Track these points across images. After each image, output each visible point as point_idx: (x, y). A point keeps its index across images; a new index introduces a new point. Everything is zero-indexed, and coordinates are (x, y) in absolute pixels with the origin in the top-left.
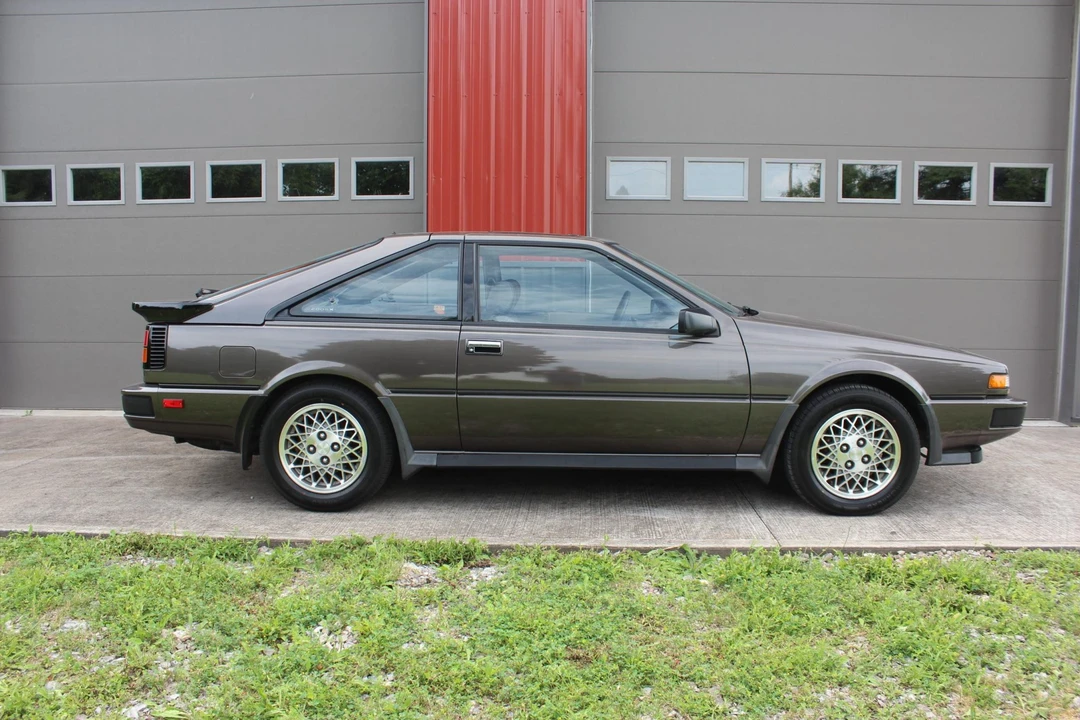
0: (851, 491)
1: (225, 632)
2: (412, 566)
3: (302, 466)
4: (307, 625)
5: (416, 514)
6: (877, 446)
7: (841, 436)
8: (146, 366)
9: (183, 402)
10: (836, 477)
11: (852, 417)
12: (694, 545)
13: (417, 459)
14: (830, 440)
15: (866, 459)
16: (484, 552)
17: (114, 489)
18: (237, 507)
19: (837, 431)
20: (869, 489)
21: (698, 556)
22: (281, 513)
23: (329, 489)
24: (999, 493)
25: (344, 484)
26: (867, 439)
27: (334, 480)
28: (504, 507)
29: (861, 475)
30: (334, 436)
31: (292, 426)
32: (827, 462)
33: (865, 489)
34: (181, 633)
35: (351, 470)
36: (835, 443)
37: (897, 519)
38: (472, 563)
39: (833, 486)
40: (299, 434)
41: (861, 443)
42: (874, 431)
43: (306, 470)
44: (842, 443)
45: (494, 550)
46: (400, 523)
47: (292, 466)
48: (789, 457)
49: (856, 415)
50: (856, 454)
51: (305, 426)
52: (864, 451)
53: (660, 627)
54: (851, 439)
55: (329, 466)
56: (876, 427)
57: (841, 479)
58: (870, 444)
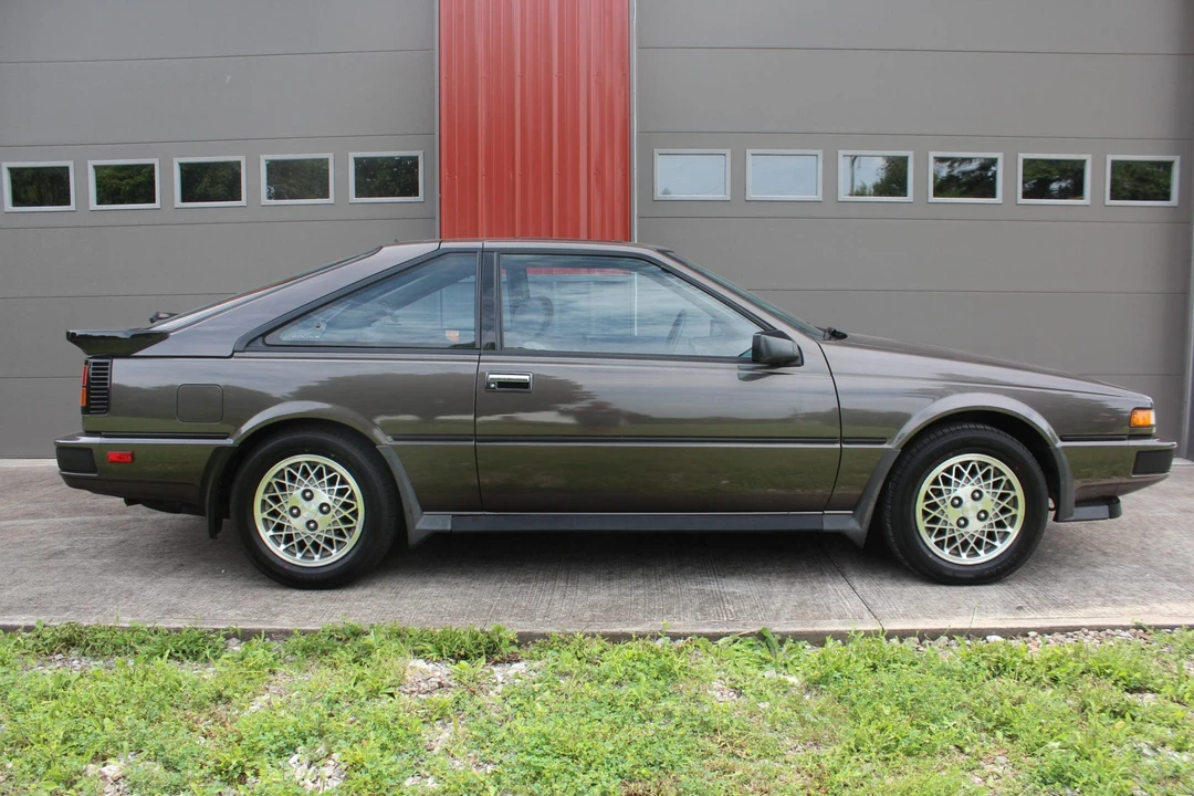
0: (964, 555)
1: (169, 766)
2: (420, 663)
3: (284, 533)
4: (280, 753)
5: (427, 590)
6: (996, 500)
7: (952, 488)
8: (86, 410)
9: (132, 455)
10: (946, 537)
11: (965, 464)
12: (776, 629)
13: (426, 523)
14: (939, 493)
15: (983, 515)
16: (512, 643)
17: (52, 563)
18: (203, 584)
19: (947, 482)
20: (986, 551)
21: (781, 642)
22: (258, 592)
23: (318, 561)
24: (1137, 551)
25: (336, 555)
26: (984, 491)
27: (324, 549)
28: (536, 580)
29: (977, 535)
30: (323, 495)
31: (270, 484)
32: (935, 520)
33: (981, 552)
34: (113, 768)
35: (344, 537)
36: (945, 497)
37: (1022, 588)
38: (497, 657)
39: (942, 548)
40: (278, 493)
41: (977, 496)
42: (992, 480)
43: (289, 538)
44: (953, 495)
45: (524, 640)
46: (406, 603)
47: (271, 533)
48: (888, 514)
49: (970, 462)
50: (970, 509)
51: (287, 482)
52: (980, 506)
53: (741, 747)
54: (964, 490)
55: (317, 532)
56: (995, 476)
57: (952, 540)
58: (987, 496)
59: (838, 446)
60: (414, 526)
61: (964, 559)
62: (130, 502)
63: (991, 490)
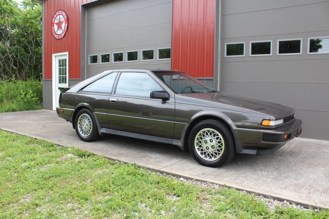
3: (82, 129)
6: (217, 143)
7: (205, 138)
9: (63, 111)
10: (203, 152)
11: (208, 131)
14: (201, 138)
15: (213, 147)
23: (86, 136)
25: (88, 135)
26: (213, 140)
27: (87, 133)
29: (212, 153)
30: (87, 122)
31: (80, 119)
32: (200, 146)
33: (213, 158)
35: (90, 131)
36: (203, 140)
39: (202, 155)
40: (81, 121)
41: (211, 141)
42: (216, 137)
47: (80, 129)
49: (210, 131)
50: (209, 145)
51: (82, 119)
52: (212, 144)
55: (86, 130)
57: (205, 153)
58: (214, 142)
59: (174, 122)
60: (99, 131)
61: (208, 159)
62: (67, 121)
63: (215, 140)
